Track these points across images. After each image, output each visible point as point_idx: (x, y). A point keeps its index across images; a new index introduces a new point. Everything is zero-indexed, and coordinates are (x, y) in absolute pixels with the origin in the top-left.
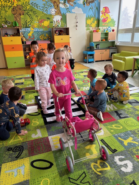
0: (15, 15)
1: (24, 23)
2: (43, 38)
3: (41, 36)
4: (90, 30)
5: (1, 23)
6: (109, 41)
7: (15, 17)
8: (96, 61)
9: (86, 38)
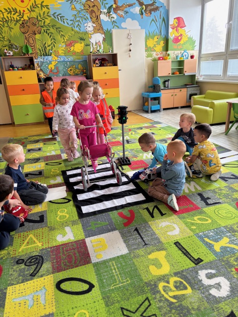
0: (26, 35)
1: (40, 48)
2: (74, 72)
3: (70, 69)
4: (153, 57)
5: (3, 48)
6: (186, 74)
7: (26, 38)
8: (164, 109)
9: (147, 71)
